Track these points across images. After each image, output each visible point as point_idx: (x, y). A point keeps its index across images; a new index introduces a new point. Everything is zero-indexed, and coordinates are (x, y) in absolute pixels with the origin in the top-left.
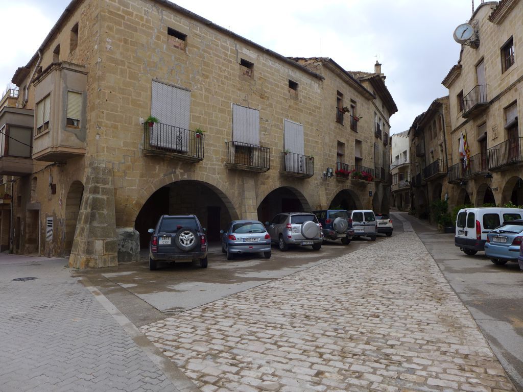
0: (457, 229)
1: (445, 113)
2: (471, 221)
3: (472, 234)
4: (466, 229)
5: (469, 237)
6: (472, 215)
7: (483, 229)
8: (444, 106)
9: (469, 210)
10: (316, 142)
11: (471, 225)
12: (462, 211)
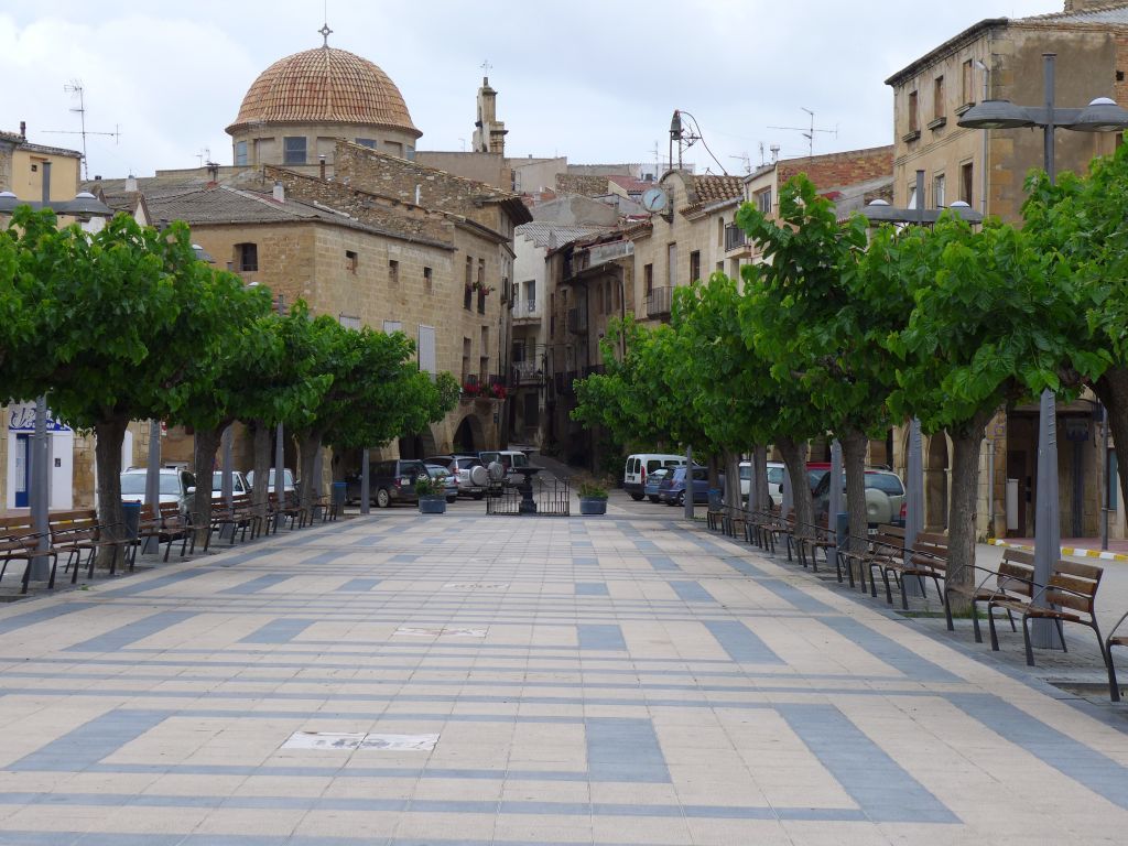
0: (627, 474)
1: (627, 285)
2: (637, 466)
3: (638, 479)
4: (634, 474)
5: (635, 482)
6: (639, 461)
7: (646, 474)
8: (625, 273)
9: (637, 457)
10: (445, 348)
11: (637, 471)
12: (631, 457)
